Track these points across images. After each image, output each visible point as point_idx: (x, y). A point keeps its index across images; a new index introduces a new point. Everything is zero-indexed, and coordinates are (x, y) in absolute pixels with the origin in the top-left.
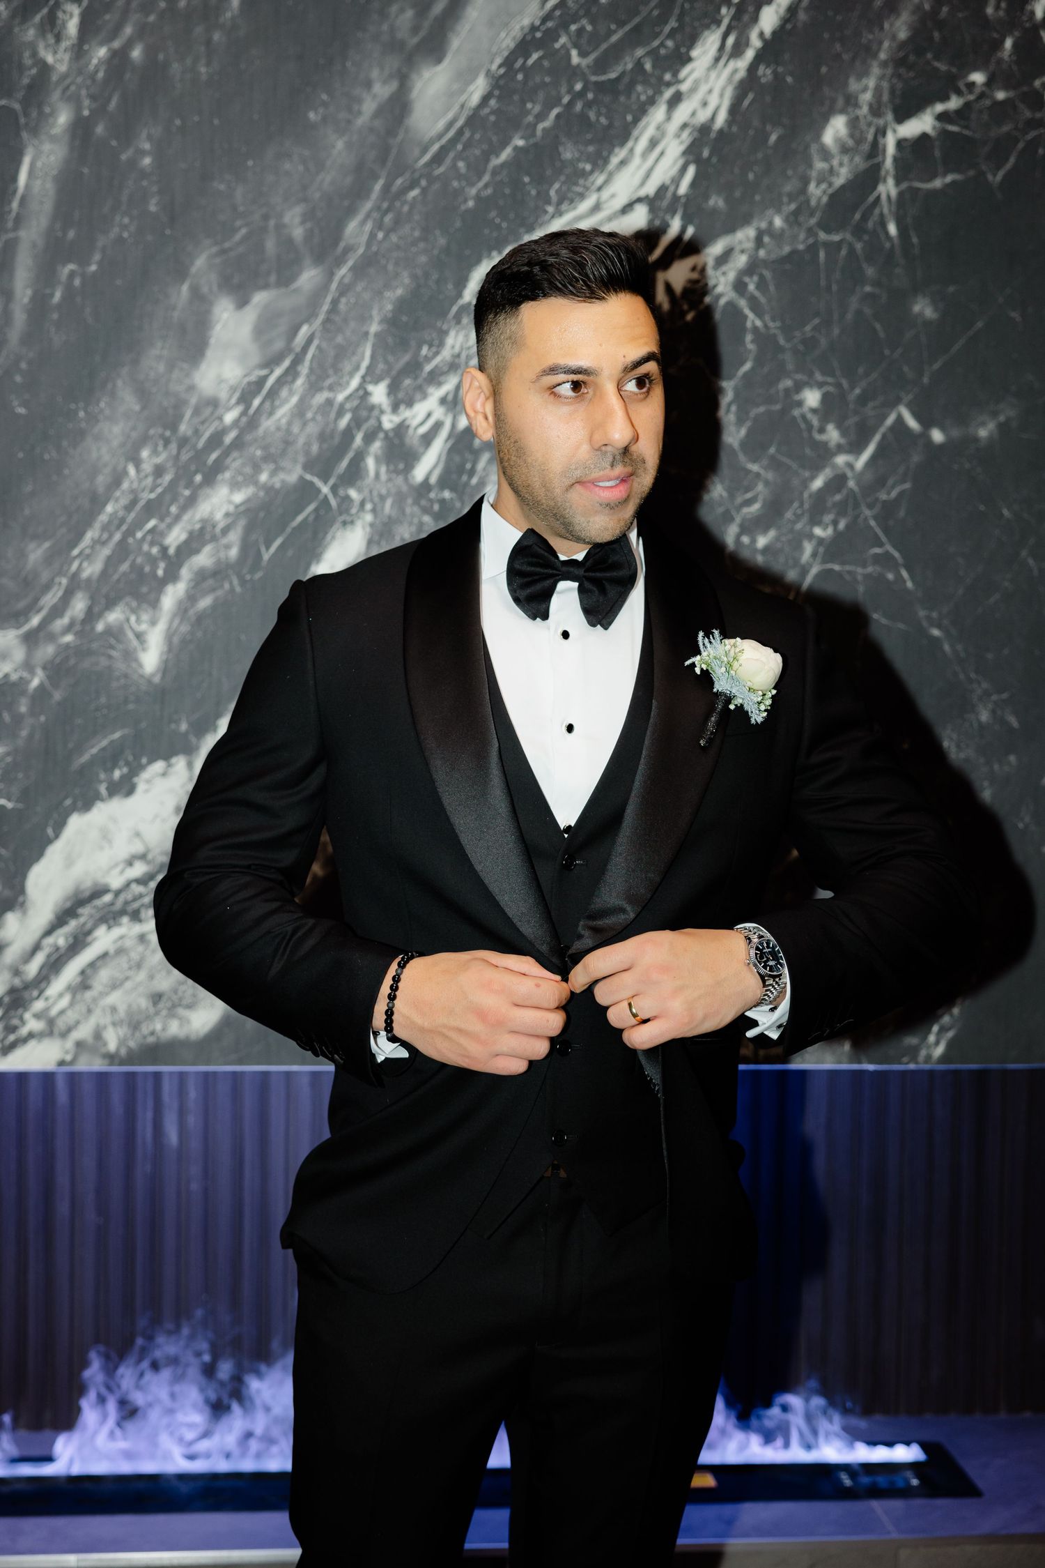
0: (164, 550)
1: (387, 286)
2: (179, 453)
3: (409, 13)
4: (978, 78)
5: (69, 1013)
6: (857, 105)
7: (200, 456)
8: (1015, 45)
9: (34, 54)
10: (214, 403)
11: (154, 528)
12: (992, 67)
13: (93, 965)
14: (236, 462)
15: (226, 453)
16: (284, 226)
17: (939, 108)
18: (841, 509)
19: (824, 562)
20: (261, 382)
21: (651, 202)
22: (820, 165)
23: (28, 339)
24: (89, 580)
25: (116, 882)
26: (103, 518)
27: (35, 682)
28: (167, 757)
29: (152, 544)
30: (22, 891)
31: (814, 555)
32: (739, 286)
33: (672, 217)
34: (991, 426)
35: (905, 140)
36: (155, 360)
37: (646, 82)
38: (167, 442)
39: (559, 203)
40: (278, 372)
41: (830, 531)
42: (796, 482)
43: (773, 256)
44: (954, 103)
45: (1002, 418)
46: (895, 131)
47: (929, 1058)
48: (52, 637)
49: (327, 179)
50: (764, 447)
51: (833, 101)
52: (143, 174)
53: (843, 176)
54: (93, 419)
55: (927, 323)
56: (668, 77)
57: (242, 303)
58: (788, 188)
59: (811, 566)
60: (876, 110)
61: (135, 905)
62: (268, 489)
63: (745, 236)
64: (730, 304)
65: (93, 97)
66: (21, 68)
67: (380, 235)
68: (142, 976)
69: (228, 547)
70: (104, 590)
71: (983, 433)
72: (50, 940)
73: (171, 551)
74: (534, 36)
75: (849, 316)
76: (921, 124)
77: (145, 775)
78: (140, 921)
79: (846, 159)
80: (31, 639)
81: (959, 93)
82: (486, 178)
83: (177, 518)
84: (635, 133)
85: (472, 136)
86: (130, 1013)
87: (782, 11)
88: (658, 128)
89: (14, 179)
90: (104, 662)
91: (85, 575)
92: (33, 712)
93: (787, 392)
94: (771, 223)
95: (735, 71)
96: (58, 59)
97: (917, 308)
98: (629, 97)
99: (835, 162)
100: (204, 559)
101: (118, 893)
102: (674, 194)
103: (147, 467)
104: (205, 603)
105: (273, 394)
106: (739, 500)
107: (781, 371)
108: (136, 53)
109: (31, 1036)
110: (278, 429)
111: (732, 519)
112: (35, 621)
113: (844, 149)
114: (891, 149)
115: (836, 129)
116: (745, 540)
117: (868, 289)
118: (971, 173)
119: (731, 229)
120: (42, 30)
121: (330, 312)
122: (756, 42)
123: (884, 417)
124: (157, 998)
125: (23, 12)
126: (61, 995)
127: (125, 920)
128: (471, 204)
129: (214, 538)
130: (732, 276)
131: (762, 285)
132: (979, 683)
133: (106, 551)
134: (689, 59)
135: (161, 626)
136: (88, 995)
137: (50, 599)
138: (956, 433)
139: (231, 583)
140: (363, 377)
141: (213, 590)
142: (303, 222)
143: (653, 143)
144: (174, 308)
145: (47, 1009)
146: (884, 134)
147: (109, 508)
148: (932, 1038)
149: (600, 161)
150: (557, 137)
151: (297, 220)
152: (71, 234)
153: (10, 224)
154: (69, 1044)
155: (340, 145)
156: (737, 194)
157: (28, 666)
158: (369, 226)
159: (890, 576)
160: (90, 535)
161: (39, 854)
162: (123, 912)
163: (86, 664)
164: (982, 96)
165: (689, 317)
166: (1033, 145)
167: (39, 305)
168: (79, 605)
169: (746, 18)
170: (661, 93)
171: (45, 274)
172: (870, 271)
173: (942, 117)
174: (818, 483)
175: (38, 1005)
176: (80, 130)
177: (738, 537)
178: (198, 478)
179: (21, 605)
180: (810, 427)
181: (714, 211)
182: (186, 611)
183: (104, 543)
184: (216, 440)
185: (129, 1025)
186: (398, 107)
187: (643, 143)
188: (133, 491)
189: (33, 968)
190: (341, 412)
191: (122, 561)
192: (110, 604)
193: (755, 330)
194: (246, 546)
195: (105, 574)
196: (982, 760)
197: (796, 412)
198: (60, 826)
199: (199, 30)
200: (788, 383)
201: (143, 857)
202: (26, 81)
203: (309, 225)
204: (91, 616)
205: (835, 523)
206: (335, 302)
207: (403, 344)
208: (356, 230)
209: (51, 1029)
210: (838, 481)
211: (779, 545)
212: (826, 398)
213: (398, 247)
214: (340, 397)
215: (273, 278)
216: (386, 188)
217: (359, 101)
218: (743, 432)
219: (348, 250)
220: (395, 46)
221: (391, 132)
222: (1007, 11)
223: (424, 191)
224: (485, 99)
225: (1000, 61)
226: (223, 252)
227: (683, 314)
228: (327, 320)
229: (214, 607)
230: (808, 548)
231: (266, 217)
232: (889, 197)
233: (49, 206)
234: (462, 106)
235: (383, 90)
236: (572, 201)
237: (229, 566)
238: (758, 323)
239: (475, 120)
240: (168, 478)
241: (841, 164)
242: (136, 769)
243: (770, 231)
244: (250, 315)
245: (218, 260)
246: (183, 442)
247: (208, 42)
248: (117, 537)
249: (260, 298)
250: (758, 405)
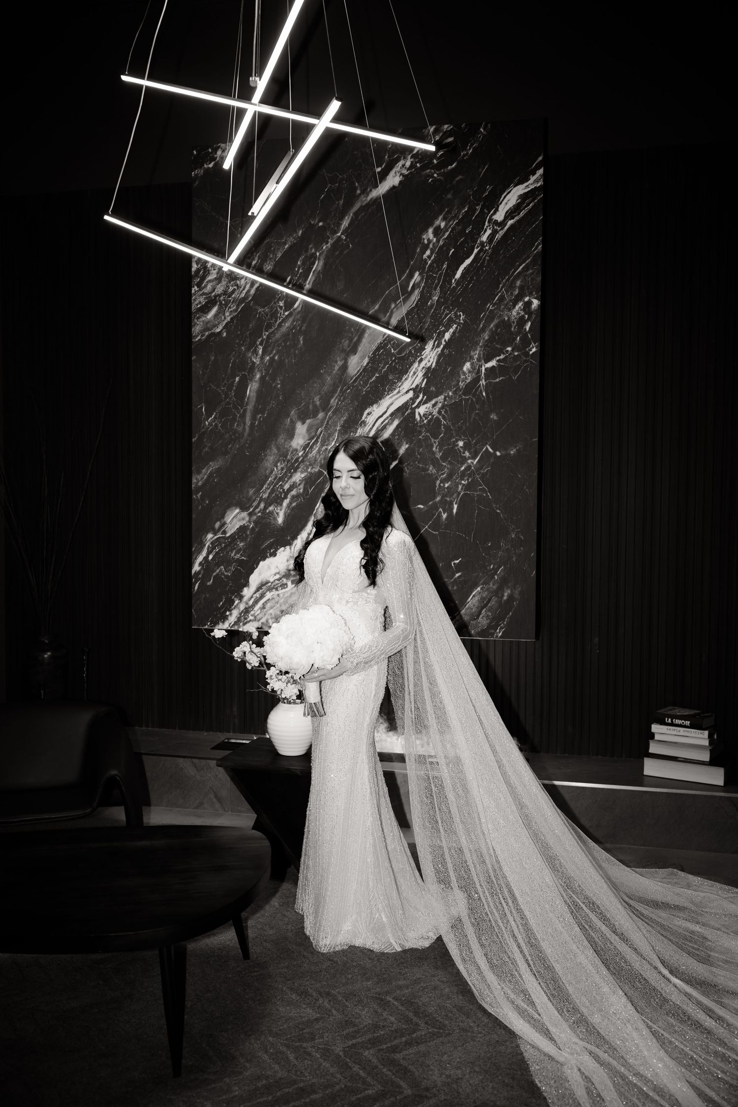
0: (284, 490)
1: (342, 417)
2: (287, 464)
3: (347, 342)
4: (509, 349)
5: (260, 615)
6: (473, 359)
7: (293, 465)
8: (520, 339)
9: (251, 359)
10: (296, 450)
11: (281, 484)
12: (513, 346)
13: (266, 602)
14: (302, 466)
15: (299, 464)
16: (315, 402)
17: (498, 358)
18: (470, 476)
19: (465, 491)
20: (309, 443)
21: (414, 390)
22: (462, 377)
23: (249, 435)
24: (265, 498)
25: (272, 580)
26: (268, 482)
27: (251, 526)
28: (284, 547)
29: (280, 489)
30: (248, 582)
31: (462, 489)
32: (439, 412)
33: (420, 394)
34: (515, 450)
35: (488, 368)
36: (281, 439)
37: (412, 356)
38: (284, 461)
39: (388, 391)
40: (313, 441)
41: (466, 482)
42: (456, 468)
43: (449, 403)
44: (502, 357)
45: (518, 448)
46: (484, 366)
47: (497, 636)
48: (255, 514)
49: (325, 388)
50: (447, 458)
51: (466, 358)
52: (278, 390)
53: (469, 379)
54: (266, 455)
55: (495, 421)
56: (418, 354)
57: (303, 423)
58: (453, 384)
59: (461, 492)
60: (479, 360)
61: (277, 586)
62: (311, 473)
63: (441, 398)
64: (437, 418)
65: (264, 370)
66: (248, 364)
67: (340, 403)
68: (278, 605)
69: (300, 489)
70: (269, 501)
71: (512, 452)
72: (255, 595)
73: (285, 490)
74: (381, 346)
75: (472, 419)
76: (492, 363)
77: (279, 551)
78: (278, 591)
79: (470, 375)
80: (250, 515)
81: (504, 354)
82: (368, 385)
83: (287, 481)
84: (410, 371)
85: (364, 374)
86: (275, 616)
87: (451, 334)
88: (416, 369)
89: (247, 393)
90: (268, 521)
91: (263, 497)
92: (251, 534)
93: (454, 442)
94: (448, 394)
95: (438, 351)
96: (257, 361)
97: (492, 417)
98: (407, 360)
99: (467, 376)
100: (294, 492)
101: (272, 583)
102: (421, 387)
103: (279, 468)
104: (294, 504)
105: (312, 447)
106: (440, 474)
107: (452, 436)
108: (276, 358)
109: (250, 621)
110: (313, 457)
111: (438, 479)
112: (251, 510)
113: (470, 372)
114: (483, 371)
115: (467, 366)
116: (442, 485)
117: (477, 412)
118: (508, 376)
119: (438, 397)
120: (253, 354)
121: (326, 424)
122: (444, 343)
123: (483, 449)
124: (282, 612)
125: (248, 349)
126: (258, 610)
127: (274, 590)
128: (364, 393)
129: (296, 487)
130: (437, 409)
131: (446, 412)
132: (512, 527)
133: (269, 491)
134: (425, 349)
135: (283, 511)
136: (265, 610)
137: (255, 504)
138: (503, 453)
139: (301, 499)
140: (335, 442)
141: (296, 501)
142: (319, 400)
143: (415, 373)
144: (286, 425)
145: (254, 614)
146: (481, 367)
147: (270, 479)
148: (498, 631)
149: (400, 379)
150: (388, 373)
151: (318, 400)
152: (260, 406)
153: (245, 405)
154: (260, 623)
155: (329, 379)
156: (439, 386)
157: (249, 522)
158: (336, 401)
159: (485, 495)
160: (265, 486)
161: (252, 572)
162: (273, 588)
163: (264, 521)
164: (510, 354)
165: (425, 422)
166: (526, 367)
167: (252, 425)
168: (262, 505)
169: (441, 336)
170: (417, 359)
171: (254, 418)
172: (477, 407)
173: (498, 361)
174: (463, 468)
175: (252, 613)
176: (262, 378)
177: (440, 484)
178: (292, 470)
179: (248, 505)
180: (460, 452)
181: (432, 391)
182: (289, 507)
183: (268, 489)
184: (297, 460)
185: (275, 618)
186: (345, 367)
187: (412, 373)
188: (276, 474)
189: (251, 603)
190: (329, 452)
191: (273, 493)
192: (270, 506)
193: (444, 424)
194: (305, 489)
195: (268, 497)
196: (513, 549)
197: (456, 448)
198: (258, 565)
199: (292, 350)
200: (454, 439)
201: (278, 573)
202: (249, 367)
203: (321, 401)
204: (265, 508)
205: (468, 480)
206: (328, 422)
207: (346, 432)
208: (333, 402)
209: (255, 620)
210: (469, 467)
211: (451, 486)
212: (464, 445)
213: (345, 406)
214: (329, 448)
215: (311, 416)
216: (341, 390)
217: (334, 366)
218: (441, 454)
219: (331, 407)
220: (343, 351)
221: (343, 374)
222: (518, 329)
223: (351, 390)
224: (368, 364)
225: (516, 343)
226: (298, 409)
227: (423, 421)
228: (326, 427)
229: (296, 505)
230: (460, 487)
231: (310, 399)
232: (483, 385)
233: (254, 400)
234: (362, 366)
235: (340, 363)
236: (392, 391)
237: (300, 494)
238: (445, 423)
239: (365, 369)
240: (284, 471)
241: (469, 376)
242: (277, 550)
243: (448, 396)
244: (306, 426)
245: (297, 412)
246: (288, 461)
247: (295, 353)
248: (272, 487)
249: (308, 421)
250: (445, 446)
